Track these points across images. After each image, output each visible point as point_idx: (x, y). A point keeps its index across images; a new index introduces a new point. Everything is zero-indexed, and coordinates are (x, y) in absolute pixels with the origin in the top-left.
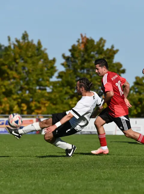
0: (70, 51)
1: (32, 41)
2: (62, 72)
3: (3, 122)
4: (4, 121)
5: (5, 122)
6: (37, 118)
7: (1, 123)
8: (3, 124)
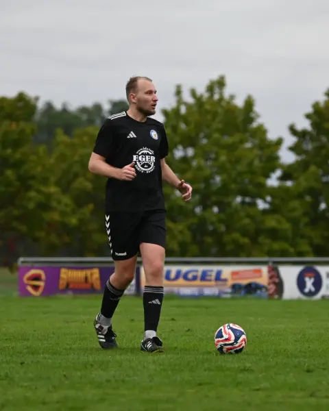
0: (308, 116)
1: (232, 97)
2: (290, 166)
3: (195, 274)
4: (197, 271)
5: (200, 274)
6: (270, 264)
7: (190, 276)
8: (195, 278)
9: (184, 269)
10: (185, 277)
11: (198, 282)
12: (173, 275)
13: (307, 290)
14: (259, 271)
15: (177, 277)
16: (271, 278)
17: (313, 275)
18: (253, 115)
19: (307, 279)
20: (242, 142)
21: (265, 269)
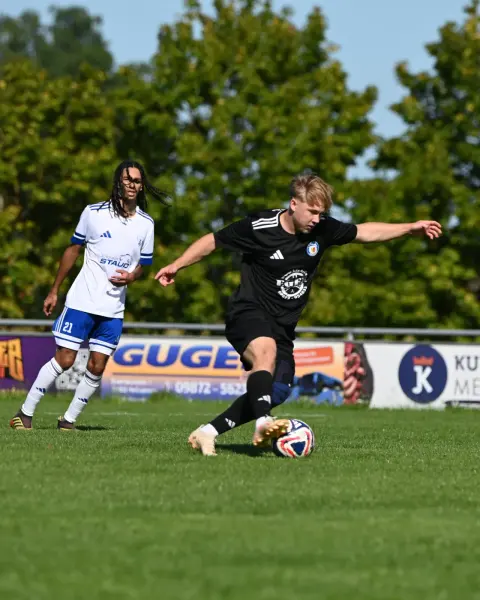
0: (433, 50)
1: (287, 11)
2: (394, 142)
3: (205, 354)
4: (210, 350)
5: (214, 354)
6: (350, 338)
7: (195, 358)
8: (205, 362)
9: (186, 344)
10: (187, 361)
11: (210, 370)
12: (162, 357)
13: (417, 390)
14: (329, 352)
15: (170, 360)
16: (349, 365)
17: (430, 361)
18: (323, 46)
19: (418, 369)
20: (301, 94)
21: (338, 347)
